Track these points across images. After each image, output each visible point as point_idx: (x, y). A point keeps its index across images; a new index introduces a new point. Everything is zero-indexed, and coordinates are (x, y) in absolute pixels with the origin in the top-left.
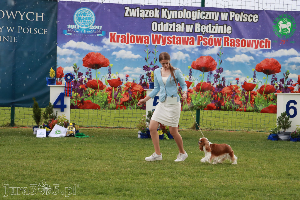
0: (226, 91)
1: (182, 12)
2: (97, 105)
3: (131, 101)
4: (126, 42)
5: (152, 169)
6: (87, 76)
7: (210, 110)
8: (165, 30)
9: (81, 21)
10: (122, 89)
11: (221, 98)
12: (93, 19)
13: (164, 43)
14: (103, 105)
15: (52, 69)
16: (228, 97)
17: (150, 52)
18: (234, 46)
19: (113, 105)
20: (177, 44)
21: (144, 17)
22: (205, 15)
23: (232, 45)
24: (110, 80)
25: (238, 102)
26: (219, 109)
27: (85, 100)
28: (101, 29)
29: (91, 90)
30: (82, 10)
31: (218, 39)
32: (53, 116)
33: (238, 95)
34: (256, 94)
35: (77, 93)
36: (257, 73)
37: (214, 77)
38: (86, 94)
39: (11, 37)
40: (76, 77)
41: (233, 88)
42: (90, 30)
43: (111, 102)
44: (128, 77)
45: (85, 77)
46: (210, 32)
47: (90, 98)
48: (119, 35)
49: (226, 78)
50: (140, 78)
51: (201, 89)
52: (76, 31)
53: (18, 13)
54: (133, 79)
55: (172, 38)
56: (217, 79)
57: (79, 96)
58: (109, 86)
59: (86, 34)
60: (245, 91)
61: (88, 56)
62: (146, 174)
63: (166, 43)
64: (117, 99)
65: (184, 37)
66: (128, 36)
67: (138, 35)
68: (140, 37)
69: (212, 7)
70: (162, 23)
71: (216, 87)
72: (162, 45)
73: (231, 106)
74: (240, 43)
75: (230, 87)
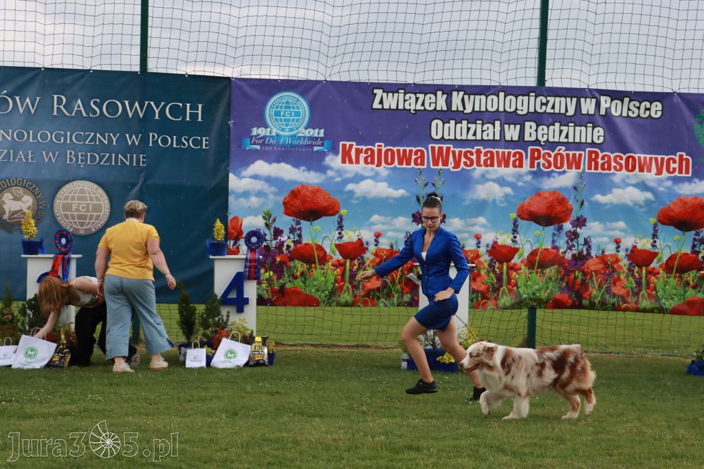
0: (593, 268)
1: (495, 98)
2: (312, 296)
3: (385, 287)
4: (376, 163)
5: (432, 439)
6: (292, 236)
7: (559, 308)
8: (458, 137)
9: (281, 119)
10: (368, 262)
11: (583, 282)
12: (305, 114)
13: (457, 165)
14: (325, 296)
15: (218, 221)
16: (597, 281)
17: (426, 185)
18: (610, 170)
19: (346, 297)
20: (486, 165)
21: (414, 110)
22: (546, 104)
23: (606, 167)
24: (342, 243)
25: (620, 290)
26: (578, 306)
27: (288, 286)
28: (322, 135)
29: (300, 266)
30: (281, 97)
31: (574, 155)
32: (221, 321)
33: (619, 276)
34: (658, 273)
35: (271, 273)
36: (660, 226)
37: (567, 236)
38: (290, 273)
39: (135, 155)
40: (268, 237)
41: (609, 260)
42: (300, 137)
43: (342, 289)
44: (380, 238)
45: (289, 238)
46: (556, 140)
47: (299, 283)
48: (360, 147)
49: (592, 239)
50: (406, 239)
51: (538, 261)
52: (269, 140)
53: (149, 104)
54: (391, 241)
55: (475, 154)
56: (572, 240)
57: (275, 278)
58: (338, 256)
59: (292, 146)
60: (634, 267)
61: (294, 194)
62: (418, 449)
63: (462, 165)
64: (355, 283)
65: (500, 151)
66: (379, 151)
67: (401, 149)
68: (405, 151)
69: (560, 86)
70: (452, 122)
71: (570, 259)
72: (453, 168)
73: (605, 299)
74: (623, 162)
75: (603, 258)
